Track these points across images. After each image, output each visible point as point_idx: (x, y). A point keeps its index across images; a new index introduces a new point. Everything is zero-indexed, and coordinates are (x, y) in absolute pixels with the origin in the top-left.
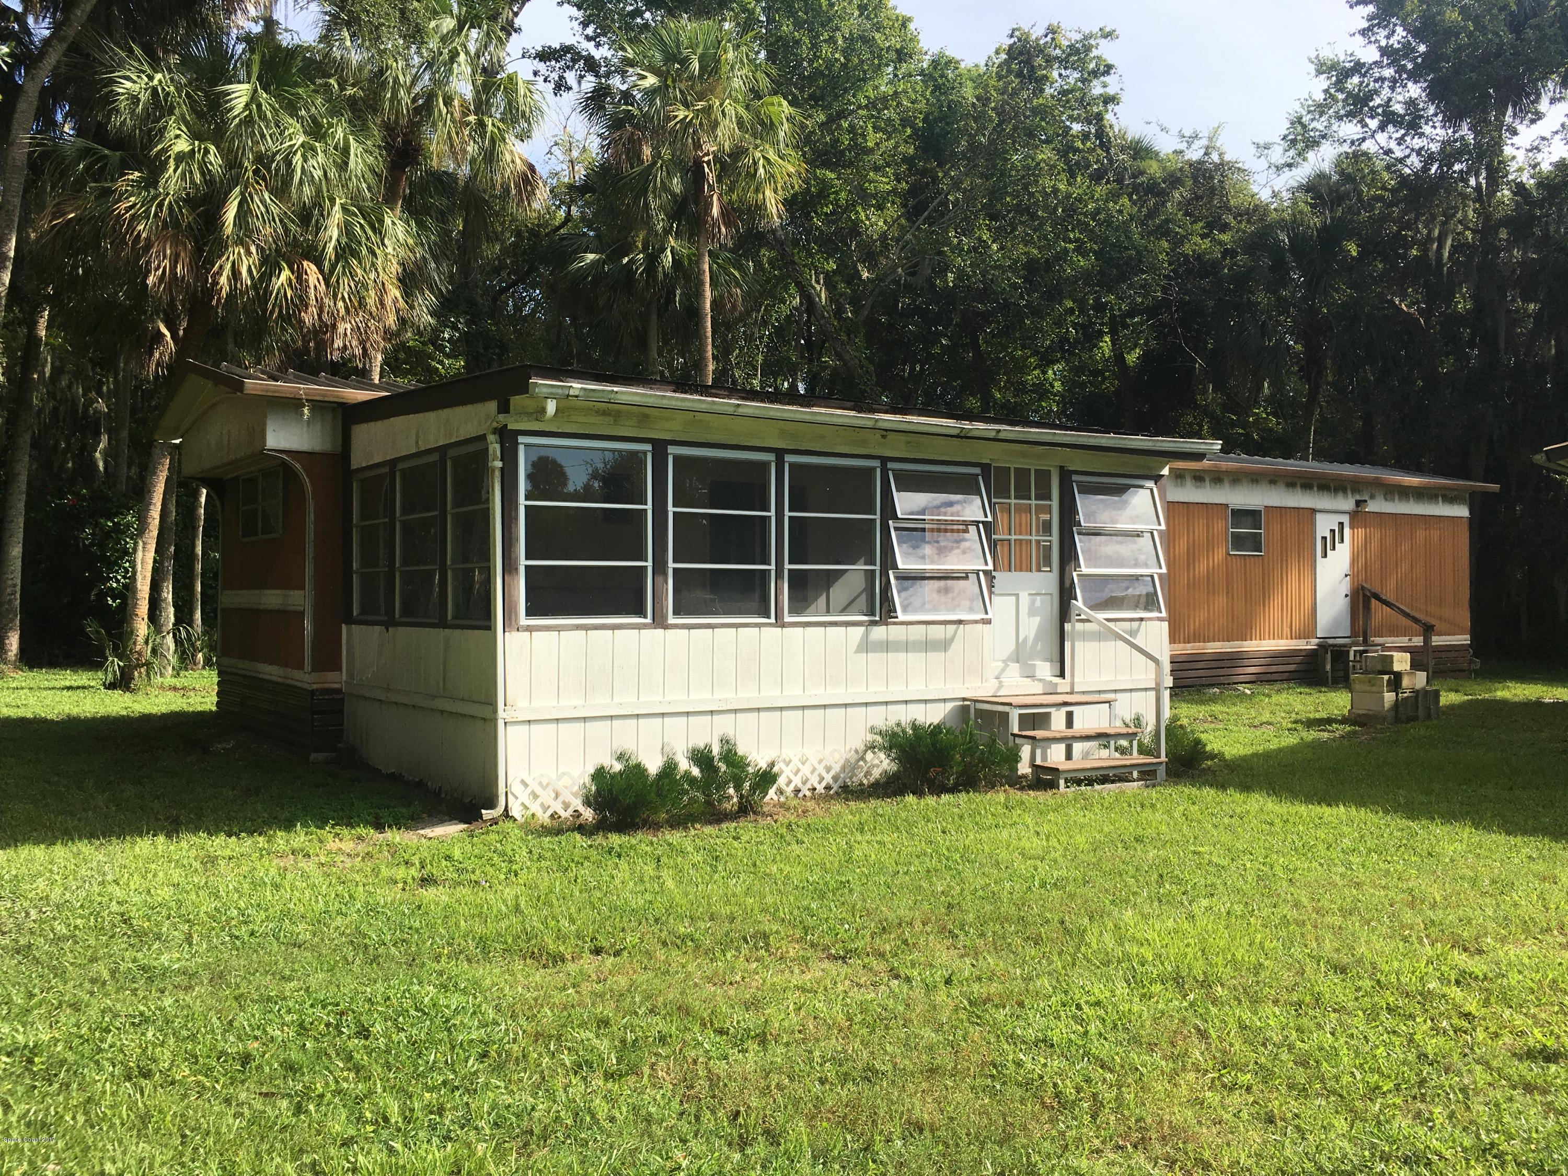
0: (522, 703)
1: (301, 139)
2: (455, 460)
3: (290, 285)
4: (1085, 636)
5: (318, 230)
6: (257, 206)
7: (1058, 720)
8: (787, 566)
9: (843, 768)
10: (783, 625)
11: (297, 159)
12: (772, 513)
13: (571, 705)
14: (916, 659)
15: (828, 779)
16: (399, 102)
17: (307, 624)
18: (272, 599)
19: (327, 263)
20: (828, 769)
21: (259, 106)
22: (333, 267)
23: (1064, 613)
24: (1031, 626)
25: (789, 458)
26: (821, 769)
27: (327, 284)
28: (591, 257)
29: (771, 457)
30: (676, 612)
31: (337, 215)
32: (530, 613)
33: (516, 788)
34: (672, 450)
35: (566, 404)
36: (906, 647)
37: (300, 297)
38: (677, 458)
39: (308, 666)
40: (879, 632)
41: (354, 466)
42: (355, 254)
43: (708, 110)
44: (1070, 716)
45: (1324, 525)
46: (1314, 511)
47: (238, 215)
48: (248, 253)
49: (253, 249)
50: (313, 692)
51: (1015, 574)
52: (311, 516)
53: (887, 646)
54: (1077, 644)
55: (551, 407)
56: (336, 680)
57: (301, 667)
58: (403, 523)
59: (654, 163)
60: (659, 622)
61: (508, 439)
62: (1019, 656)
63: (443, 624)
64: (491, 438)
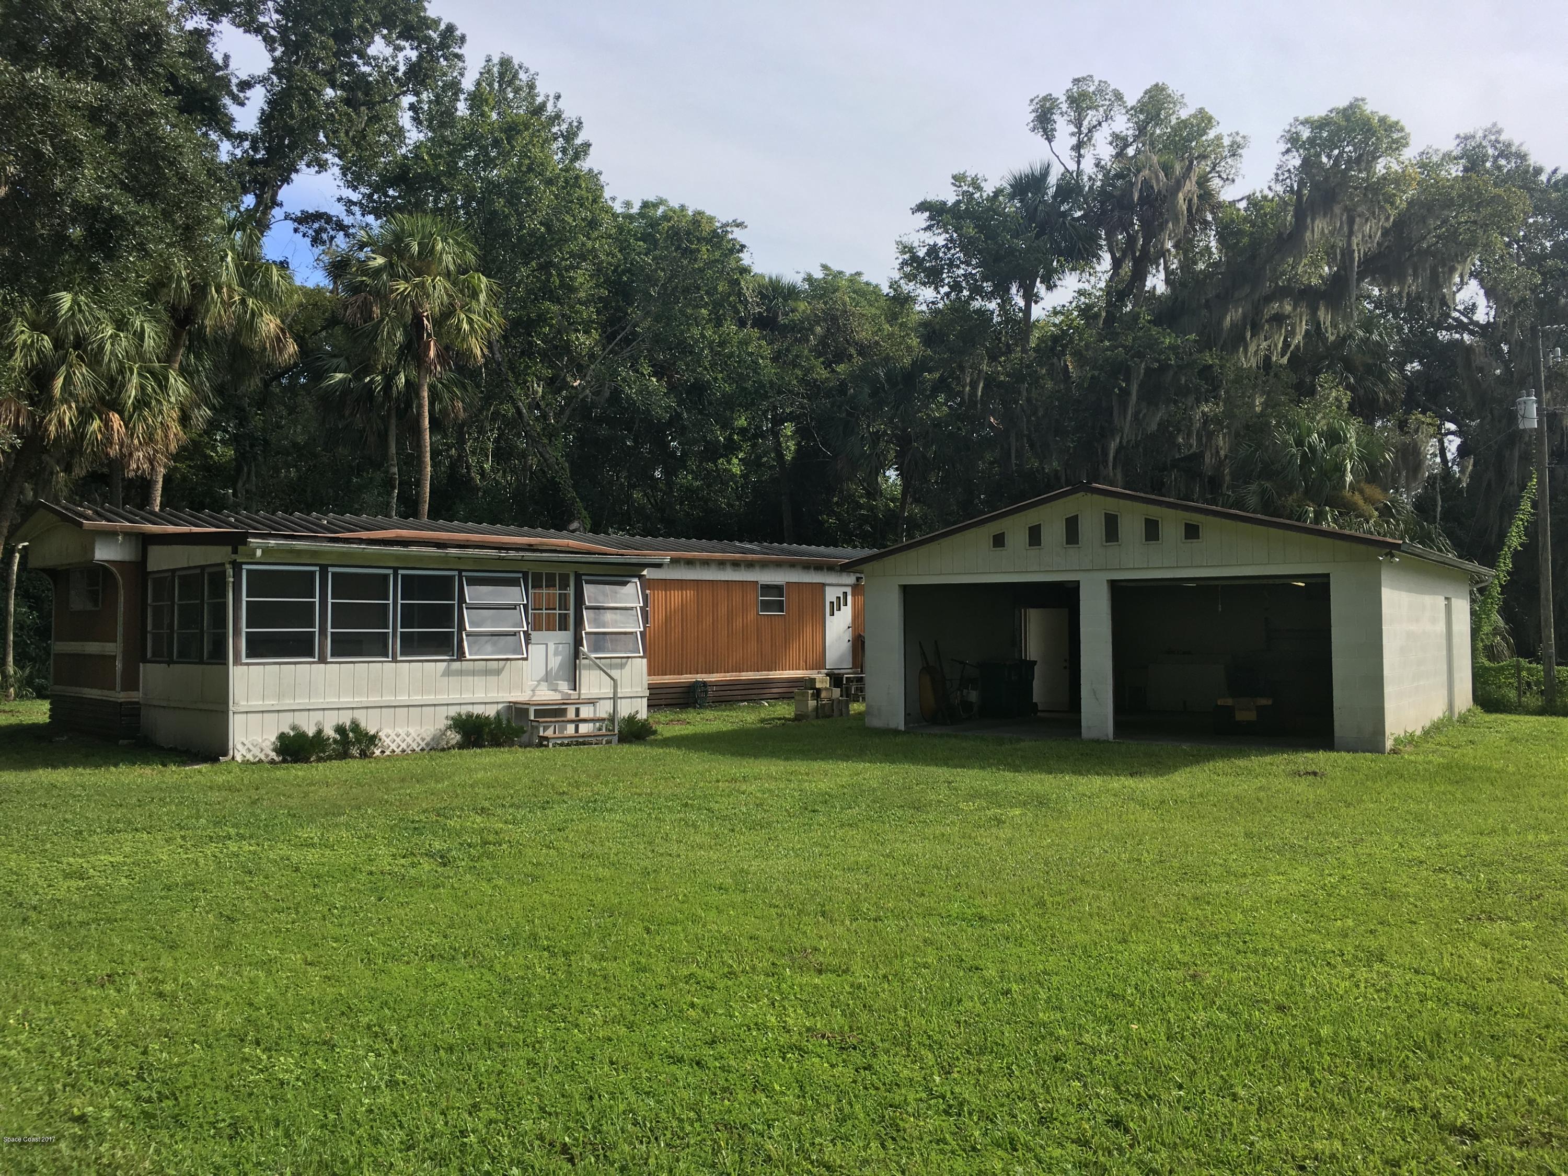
0: (243, 703)
1: (110, 331)
2: (209, 574)
3: (100, 431)
4: (589, 667)
5: (120, 393)
6: (78, 377)
7: (571, 714)
8: (399, 630)
9: (433, 739)
10: (396, 662)
11: (108, 346)
12: (391, 601)
13: (271, 703)
14: (479, 681)
15: (423, 744)
16: (182, 289)
17: (119, 665)
18: (93, 648)
19: (126, 413)
20: (423, 740)
21: (79, 306)
22: (131, 417)
23: (576, 654)
24: (555, 662)
25: (400, 572)
26: (418, 739)
27: (127, 427)
28: (339, 376)
29: (390, 571)
30: (333, 655)
31: (135, 379)
32: (248, 656)
33: (239, 746)
34: (330, 569)
35: (266, 551)
36: (473, 673)
37: (107, 439)
38: (333, 574)
39: (118, 688)
40: (456, 665)
41: (149, 569)
42: (148, 405)
43: (422, 285)
44: (577, 710)
45: (831, 595)
46: (823, 585)
47: (64, 384)
48: (70, 408)
49: (73, 405)
50: (121, 704)
51: (545, 633)
52: (121, 599)
53: (461, 673)
54: (583, 672)
55: (259, 553)
56: (135, 696)
57: (114, 689)
58: (179, 605)
59: (383, 320)
60: (322, 660)
61: (237, 567)
62: (548, 677)
63: (201, 662)
64: (228, 566)
